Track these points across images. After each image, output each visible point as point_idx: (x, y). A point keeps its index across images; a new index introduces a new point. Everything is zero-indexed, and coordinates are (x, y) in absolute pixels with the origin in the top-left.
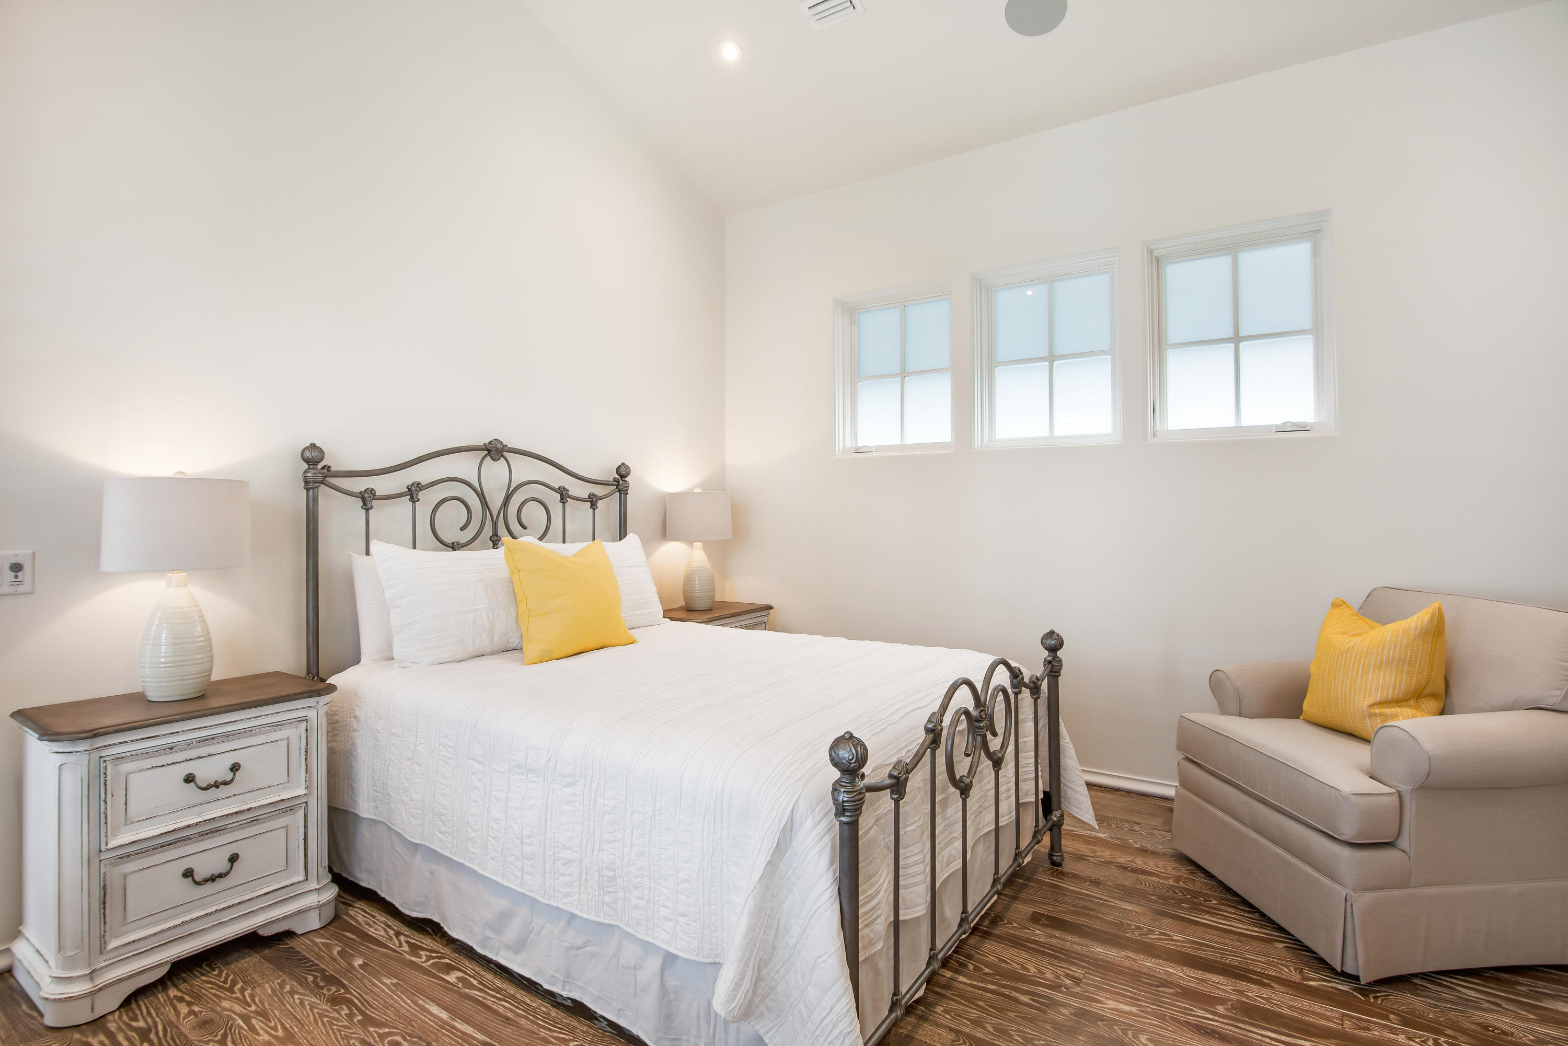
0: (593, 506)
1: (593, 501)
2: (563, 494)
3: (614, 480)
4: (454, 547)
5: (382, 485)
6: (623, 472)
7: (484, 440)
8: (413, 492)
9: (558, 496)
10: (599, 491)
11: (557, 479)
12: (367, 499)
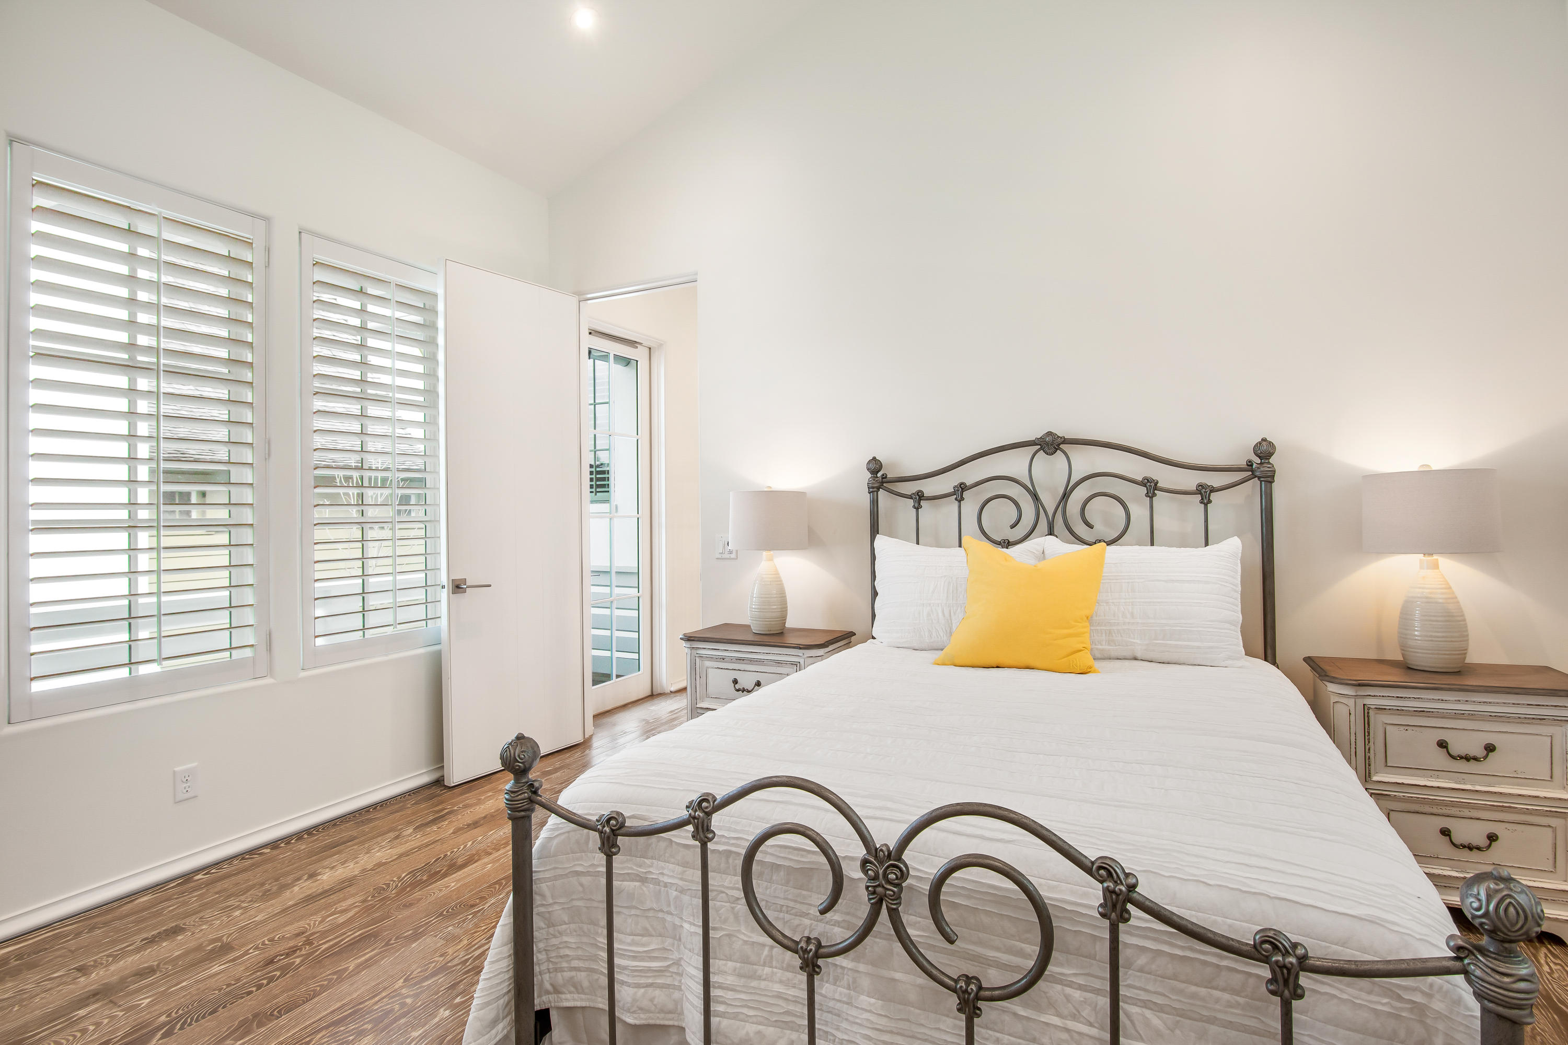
0: (1206, 502)
1: (1205, 494)
2: (1151, 487)
3: (1250, 463)
4: (1007, 544)
5: (930, 487)
6: (1264, 450)
7: (1036, 433)
8: (960, 491)
9: (1144, 490)
10: (1215, 480)
11: (1138, 468)
12: (919, 498)
